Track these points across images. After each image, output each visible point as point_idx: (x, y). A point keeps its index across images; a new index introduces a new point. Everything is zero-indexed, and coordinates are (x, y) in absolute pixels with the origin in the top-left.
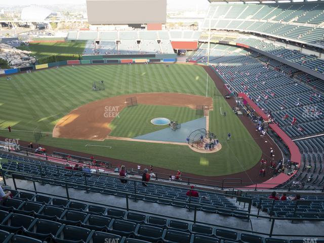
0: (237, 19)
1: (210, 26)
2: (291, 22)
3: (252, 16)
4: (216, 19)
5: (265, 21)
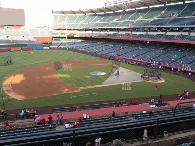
0: (74, 23)
1: (61, 27)
2: (114, 21)
3: (83, 21)
4: (60, 23)
5: (95, 23)
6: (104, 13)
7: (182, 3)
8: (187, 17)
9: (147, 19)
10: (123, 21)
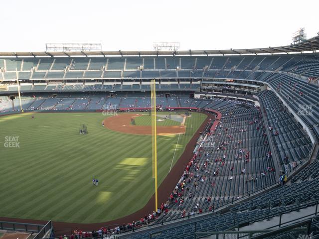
3: (5, 68)
6: (33, 57)
7: (139, 56)
8: (152, 70)
9: (115, 70)
10: (84, 71)
